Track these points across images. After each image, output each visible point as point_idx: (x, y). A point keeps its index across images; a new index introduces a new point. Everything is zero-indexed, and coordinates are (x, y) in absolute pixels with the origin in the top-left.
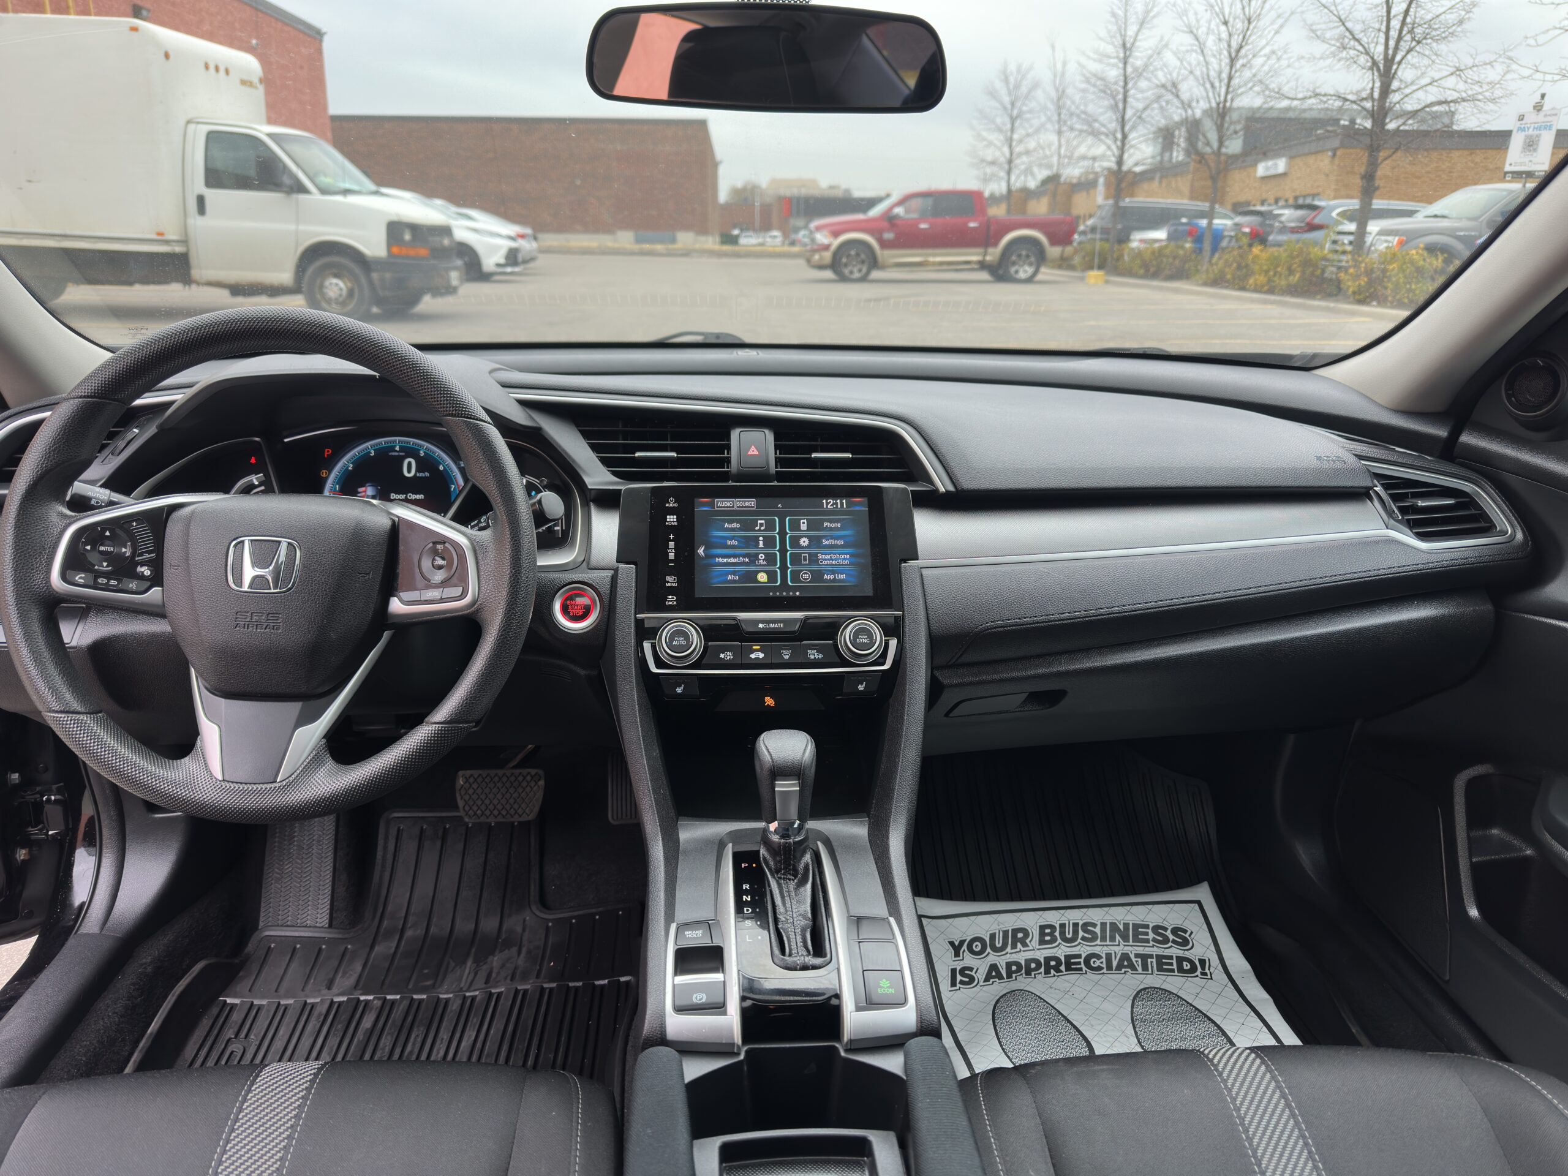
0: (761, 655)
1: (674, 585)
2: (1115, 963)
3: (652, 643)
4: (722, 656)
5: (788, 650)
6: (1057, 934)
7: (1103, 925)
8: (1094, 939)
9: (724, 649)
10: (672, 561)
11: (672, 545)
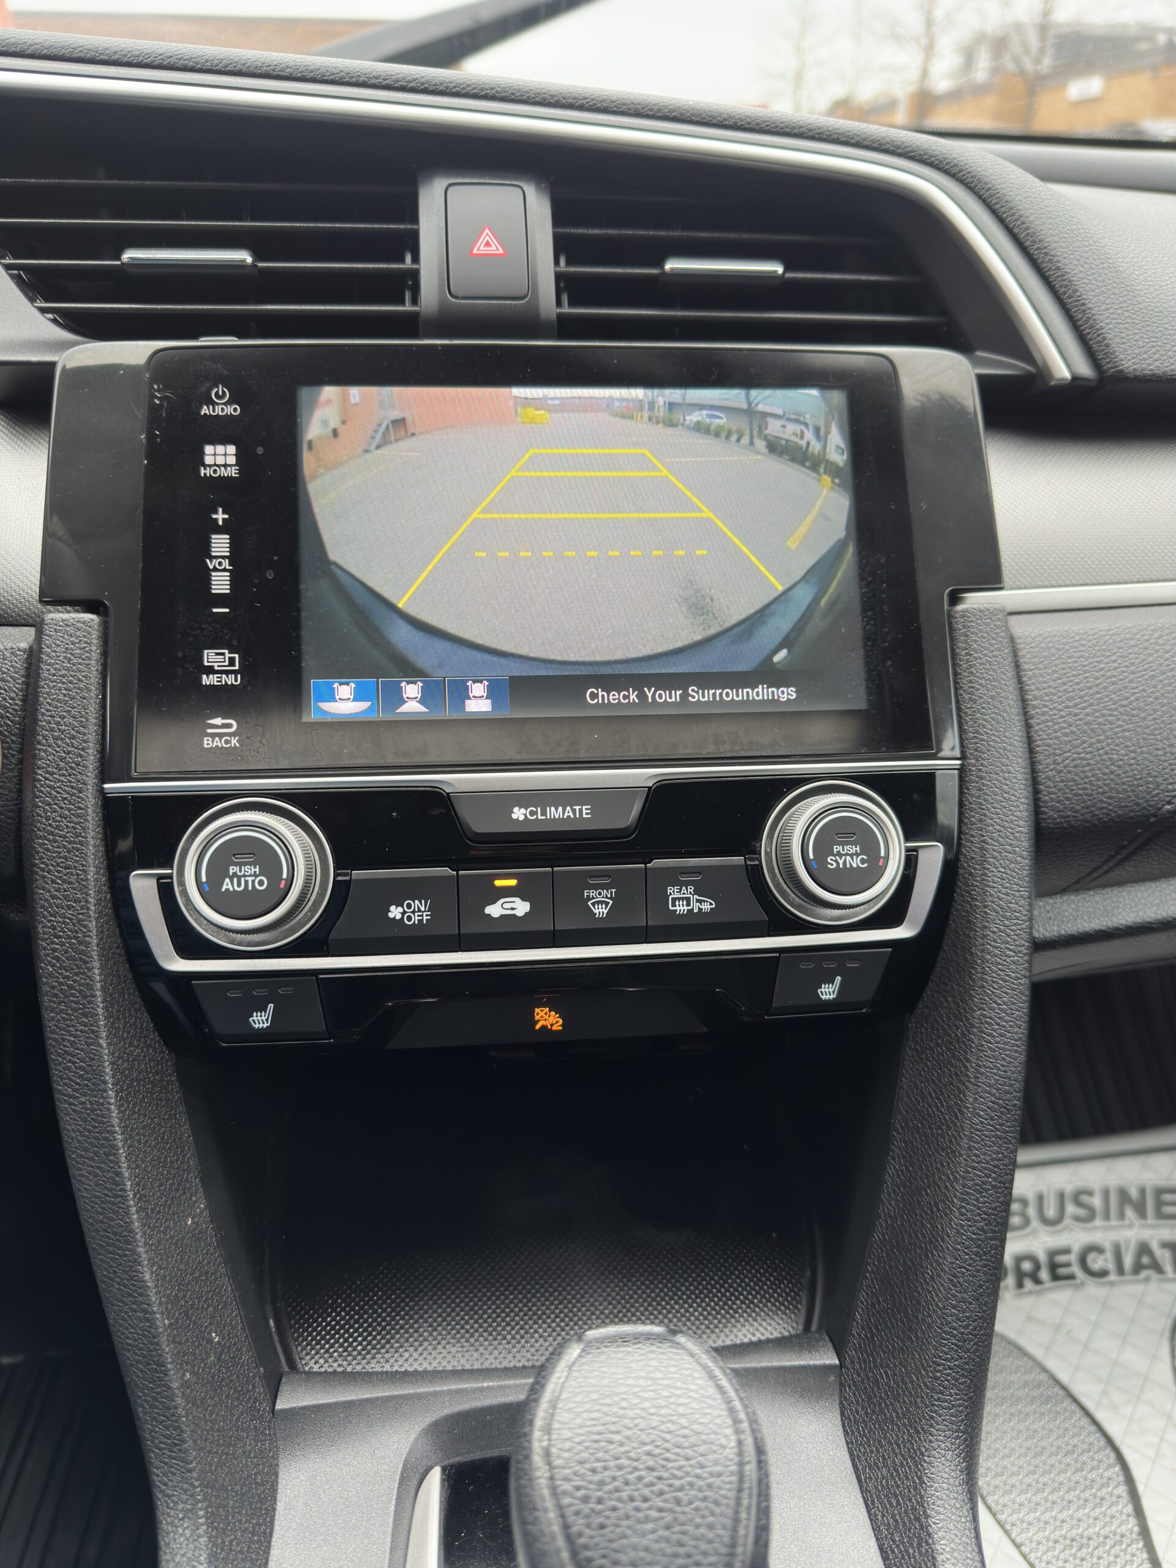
0: (521, 907)
1: (230, 680)
2: (1128, 1261)
3: (160, 877)
4: (395, 912)
5: (606, 887)
6: (1032, 1211)
7: (1106, 1193)
8: (1091, 1215)
9: (401, 892)
10: (221, 600)
11: (220, 544)
